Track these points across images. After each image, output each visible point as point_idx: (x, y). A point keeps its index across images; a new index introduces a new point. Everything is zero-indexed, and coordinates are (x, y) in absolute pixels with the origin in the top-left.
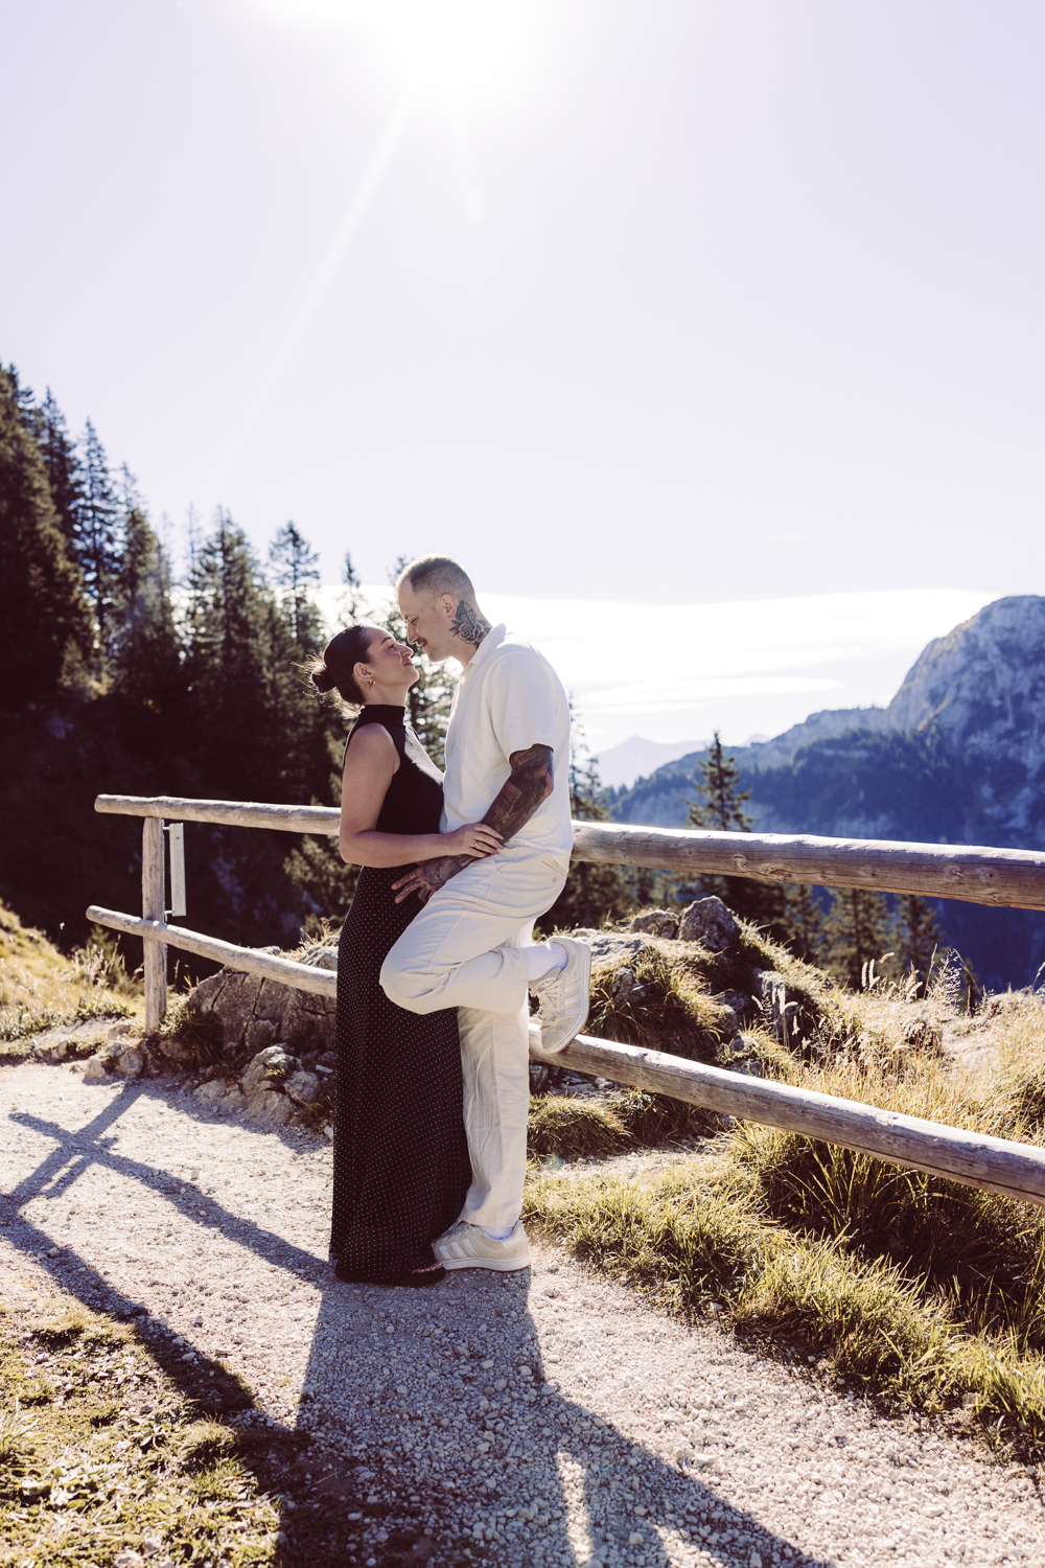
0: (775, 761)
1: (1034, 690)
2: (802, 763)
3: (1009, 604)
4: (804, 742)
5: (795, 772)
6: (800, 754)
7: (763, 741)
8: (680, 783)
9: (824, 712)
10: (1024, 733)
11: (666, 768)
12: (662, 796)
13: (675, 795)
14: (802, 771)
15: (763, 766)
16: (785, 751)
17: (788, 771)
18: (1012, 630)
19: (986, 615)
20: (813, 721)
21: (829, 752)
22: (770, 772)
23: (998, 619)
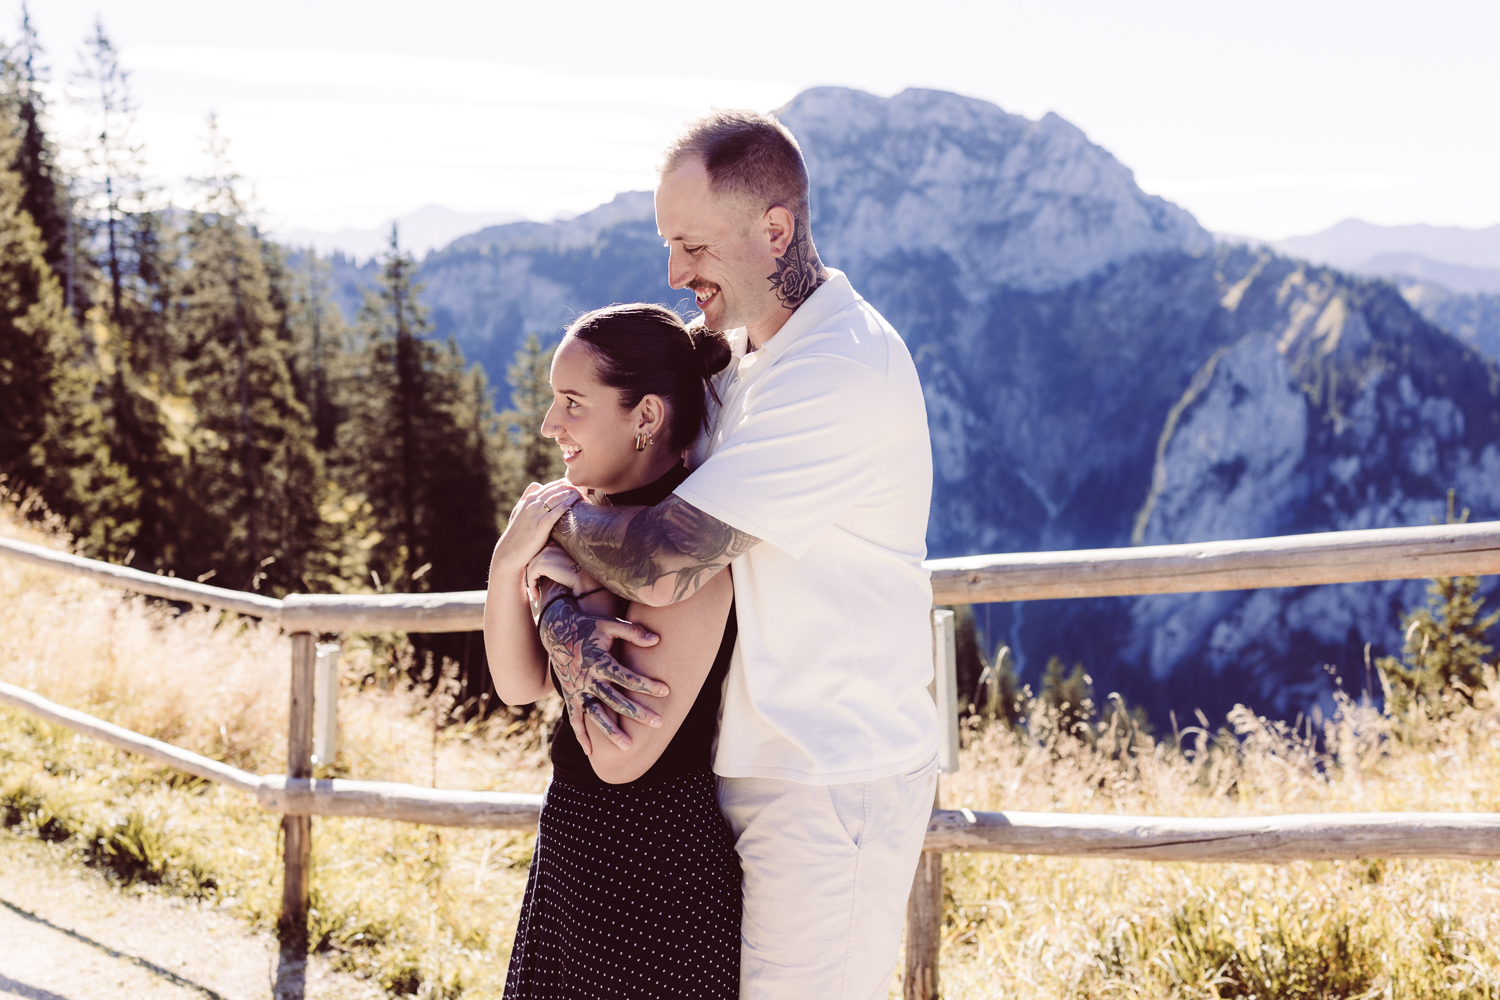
0: (578, 240)
1: (840, 183)
2: (604, 244)
3: (821, 93)
4: (609, 221)
5: (596, 254)
6: (603, 235)
7: (567, 217)
8: (473, 257)
9: (632, 192)
10: (827, 227)
11: (462, 240)
12: (455, 271)
13: (469, 269)
14: (606, 254)
15: (564, 244)
16: (588, 229)
17: (587, 252)
18: (822, 120)
19: (797, 103)
20: (620, 199)
21: (633, 234)
22: (570, 253)
23: (811, 108)
